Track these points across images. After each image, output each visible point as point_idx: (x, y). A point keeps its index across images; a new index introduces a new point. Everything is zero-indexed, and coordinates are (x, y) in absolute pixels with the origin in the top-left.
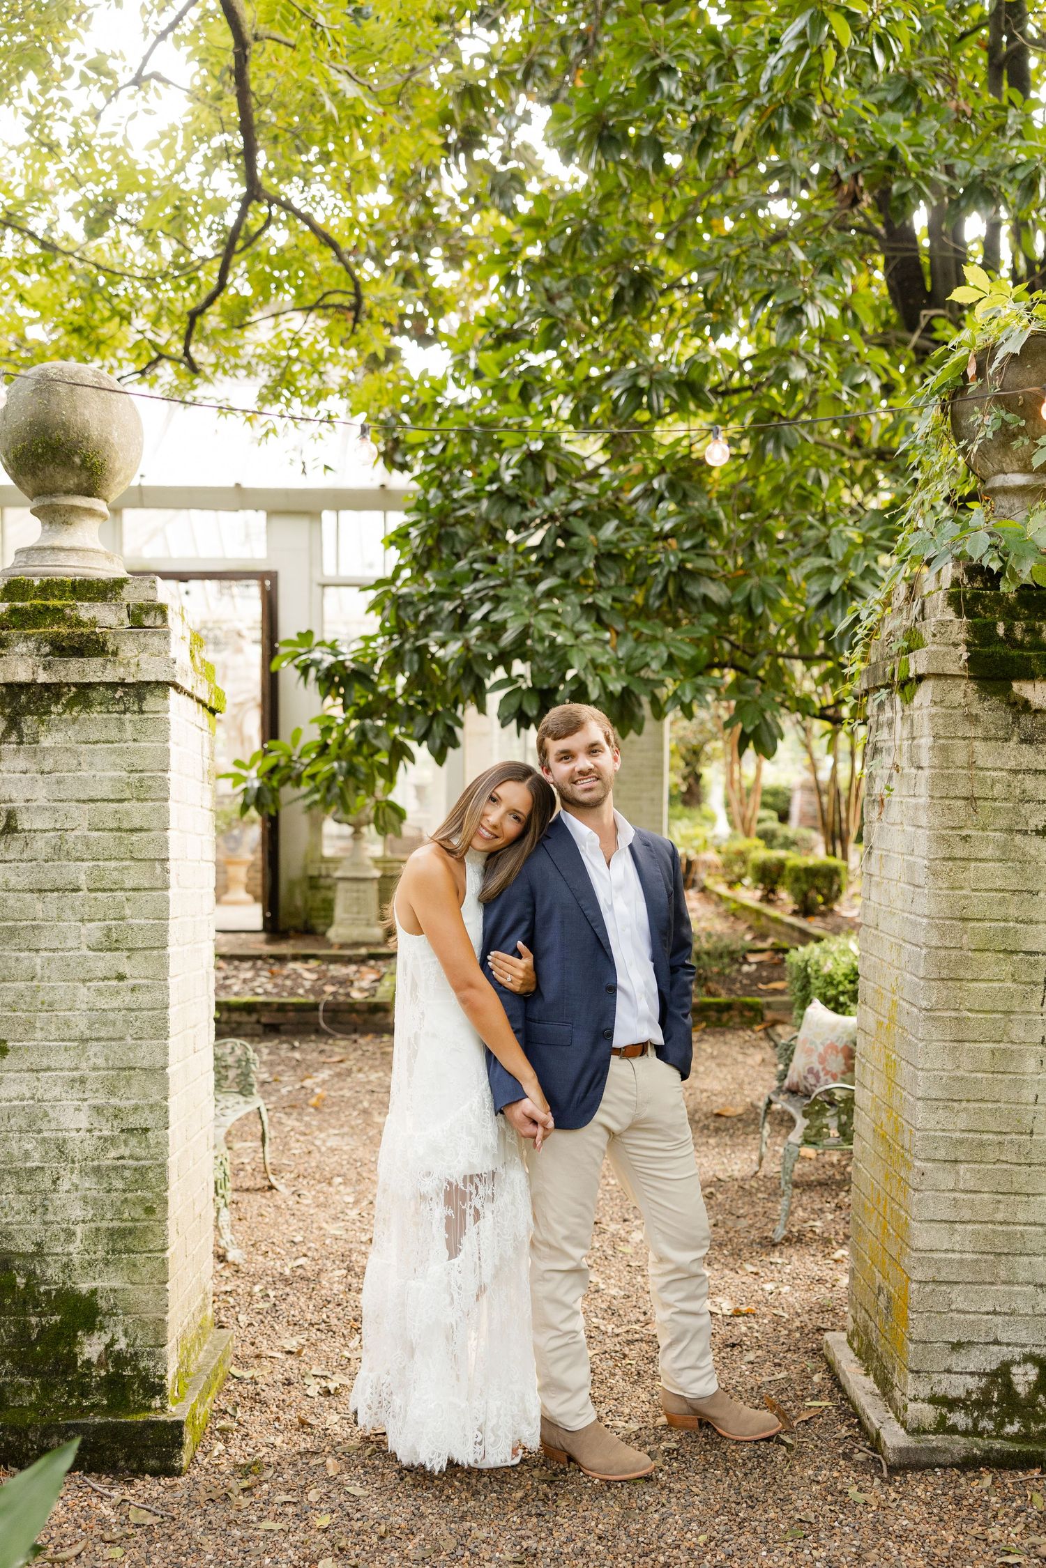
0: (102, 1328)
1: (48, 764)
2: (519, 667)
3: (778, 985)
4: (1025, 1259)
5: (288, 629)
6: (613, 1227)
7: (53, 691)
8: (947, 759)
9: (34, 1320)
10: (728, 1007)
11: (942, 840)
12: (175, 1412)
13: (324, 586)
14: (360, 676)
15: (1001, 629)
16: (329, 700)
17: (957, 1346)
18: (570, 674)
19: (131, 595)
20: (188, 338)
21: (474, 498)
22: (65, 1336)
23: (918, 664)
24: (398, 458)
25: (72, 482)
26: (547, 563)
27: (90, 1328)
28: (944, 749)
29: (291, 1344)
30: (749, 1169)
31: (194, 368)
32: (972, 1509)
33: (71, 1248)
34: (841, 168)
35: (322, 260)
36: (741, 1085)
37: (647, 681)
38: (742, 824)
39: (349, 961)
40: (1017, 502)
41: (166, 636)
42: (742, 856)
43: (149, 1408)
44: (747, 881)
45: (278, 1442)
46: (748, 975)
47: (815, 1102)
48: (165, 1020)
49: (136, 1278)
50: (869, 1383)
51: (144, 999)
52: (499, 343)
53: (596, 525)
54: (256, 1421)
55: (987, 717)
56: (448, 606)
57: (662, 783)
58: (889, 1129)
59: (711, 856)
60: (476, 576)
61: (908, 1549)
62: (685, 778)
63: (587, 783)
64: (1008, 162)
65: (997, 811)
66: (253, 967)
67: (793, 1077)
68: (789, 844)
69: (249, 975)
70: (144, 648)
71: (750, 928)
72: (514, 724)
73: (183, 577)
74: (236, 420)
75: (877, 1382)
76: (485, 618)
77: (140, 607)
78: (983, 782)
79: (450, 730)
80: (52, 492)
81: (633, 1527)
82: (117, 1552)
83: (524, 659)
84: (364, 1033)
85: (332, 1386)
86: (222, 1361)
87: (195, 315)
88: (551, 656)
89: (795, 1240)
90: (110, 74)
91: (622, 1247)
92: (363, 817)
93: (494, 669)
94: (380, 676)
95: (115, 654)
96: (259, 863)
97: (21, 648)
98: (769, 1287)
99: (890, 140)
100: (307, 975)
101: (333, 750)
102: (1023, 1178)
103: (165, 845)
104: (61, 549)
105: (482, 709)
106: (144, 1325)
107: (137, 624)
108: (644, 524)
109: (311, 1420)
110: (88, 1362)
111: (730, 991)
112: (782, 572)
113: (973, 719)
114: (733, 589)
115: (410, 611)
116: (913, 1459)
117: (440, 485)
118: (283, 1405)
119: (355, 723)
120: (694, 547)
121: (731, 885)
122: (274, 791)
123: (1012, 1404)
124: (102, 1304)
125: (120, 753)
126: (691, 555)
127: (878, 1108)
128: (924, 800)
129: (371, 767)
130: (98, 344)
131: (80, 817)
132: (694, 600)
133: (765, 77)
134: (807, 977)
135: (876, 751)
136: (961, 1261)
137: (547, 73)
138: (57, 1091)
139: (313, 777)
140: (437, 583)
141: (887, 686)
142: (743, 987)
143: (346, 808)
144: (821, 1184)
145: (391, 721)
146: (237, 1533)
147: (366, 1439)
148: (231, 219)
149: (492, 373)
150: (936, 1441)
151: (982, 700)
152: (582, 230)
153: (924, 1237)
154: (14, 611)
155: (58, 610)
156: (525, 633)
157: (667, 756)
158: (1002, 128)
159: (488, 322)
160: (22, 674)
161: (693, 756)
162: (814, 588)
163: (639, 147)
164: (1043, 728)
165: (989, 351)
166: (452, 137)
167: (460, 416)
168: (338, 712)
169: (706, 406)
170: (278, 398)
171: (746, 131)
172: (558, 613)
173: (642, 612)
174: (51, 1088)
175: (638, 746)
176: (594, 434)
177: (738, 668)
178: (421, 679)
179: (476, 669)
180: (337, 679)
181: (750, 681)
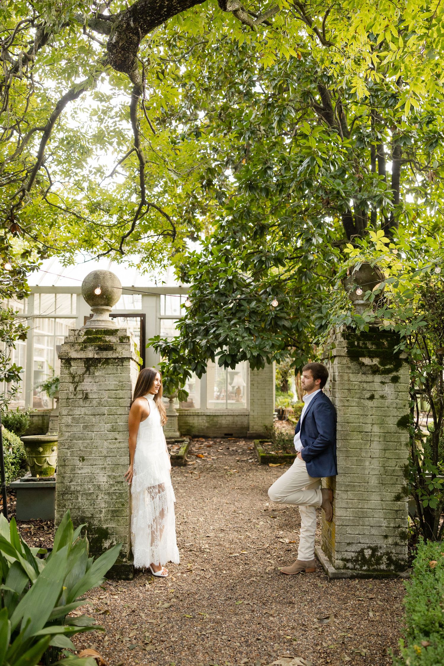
0: (109, 538)
1: (97, 380)
2: (225, 347)
4: (367, 519)
6: (254, 521)
7: (99, 360)
8: (343, 379)
9: (91, 536)
11: (341, 401)
12: (129, 562)
13: (161, 319)
14: (174, 350)
15: (356, 343)
16: (164, 358)
17: (349, 544)
18: (241, 350)
19: (119, 334)
20: (122, 243)
21: (211, 293)
22: (99, 541)
23: (334, 353)
24: (186, 279)
25: (103, 302)
26: (234, 314)
27: (106, 538)
28: (342, 376)
31: (122, 253)
32: (352, 588)
33: (101, 516)
34: (324, 195)
35: (163, 220)
37: (266, 352)
40: (361, 308)
41: (130, 345)
43: (122, 561)
49: (119, 524)
50: (326, 558)
51: (122, 445)
52: (218, 243)
53: (249, 303)
55: (353, 367)
56: (203, 328)
57: (272, 384)
59: (290, 409)
60: (211, 318)
61: (333, 597)
62: (282, 382)
64: (374, 195)
65: (356, 393)
70: (123, 348)
72: (223, 366)
73: (114, 316)
74: (134, 268)
75: (328, 557)
76: (214, 332)
77: (122, 337)
78: (352, 385)
79: (203, 368)
80: (98, 305)
81: (258, 593)
82: (116, 597)
83: (226, 345)
87: (124, 238)
88: (235, 344)
90: (103, 173)
91: (256, 526)
92: (174, 395)
93: (217, 348)
94: (180, 349)
95: (116, 350)
97: (90, 348)
99: (337, 188)
101: (166, 374)
102: (366, 496)
103: (128, 402)
104: (100, 321)
105: (213, 361)
106: (121, 537)
107: (122, 342)
108: (264, 303)
110: (105, 548)
112: (308, 317)
113: (349, 368)
114: (292, 323)
115: (190, 329)
116: (337, 576)
117: (200, 289)
119: (172, 365)
123: (365, 561)
124: (110, 531)
125: (117, 377)
126: (279, 312)
129: (177, 379)
130: (92, 246)
131: (106, 395)
132: (280, 326)
133: (298, 172)
136: (349, 519)
137: (233, 162)
138: (98, 471)
140: (199, 320)
141: (327, 358)
145: (184, 364)
146: (149, 593)
148: (136, 209)
149: (216, 254)
150: (343, 571)
151: (351, 362)
152: (244, 211)
153: (339, 512)
154: (88, 338)
155: (100, 338)
156: (227, 336)
157: (275, 374)
158: (372, 184)
159: (215, 236)
160: (90, 355)
161: (285, 374)
162: (317, 323)
163: (261, 190)
164: (368, 370)
165: (352, 268)
166: (204, 183)
167: (206, 267)
168: (167, 361)
169: (284, 265)
170: (148, 261)
171: (293, 187)
172: (237, 331)
173: (264, 330)
174: (96, 470)
175: (263, 373)
176: (249, 272)
177: (296, 347)
178: (193, 351)
179: (212, 349)
180: (167, 351)
181: (299, 351)
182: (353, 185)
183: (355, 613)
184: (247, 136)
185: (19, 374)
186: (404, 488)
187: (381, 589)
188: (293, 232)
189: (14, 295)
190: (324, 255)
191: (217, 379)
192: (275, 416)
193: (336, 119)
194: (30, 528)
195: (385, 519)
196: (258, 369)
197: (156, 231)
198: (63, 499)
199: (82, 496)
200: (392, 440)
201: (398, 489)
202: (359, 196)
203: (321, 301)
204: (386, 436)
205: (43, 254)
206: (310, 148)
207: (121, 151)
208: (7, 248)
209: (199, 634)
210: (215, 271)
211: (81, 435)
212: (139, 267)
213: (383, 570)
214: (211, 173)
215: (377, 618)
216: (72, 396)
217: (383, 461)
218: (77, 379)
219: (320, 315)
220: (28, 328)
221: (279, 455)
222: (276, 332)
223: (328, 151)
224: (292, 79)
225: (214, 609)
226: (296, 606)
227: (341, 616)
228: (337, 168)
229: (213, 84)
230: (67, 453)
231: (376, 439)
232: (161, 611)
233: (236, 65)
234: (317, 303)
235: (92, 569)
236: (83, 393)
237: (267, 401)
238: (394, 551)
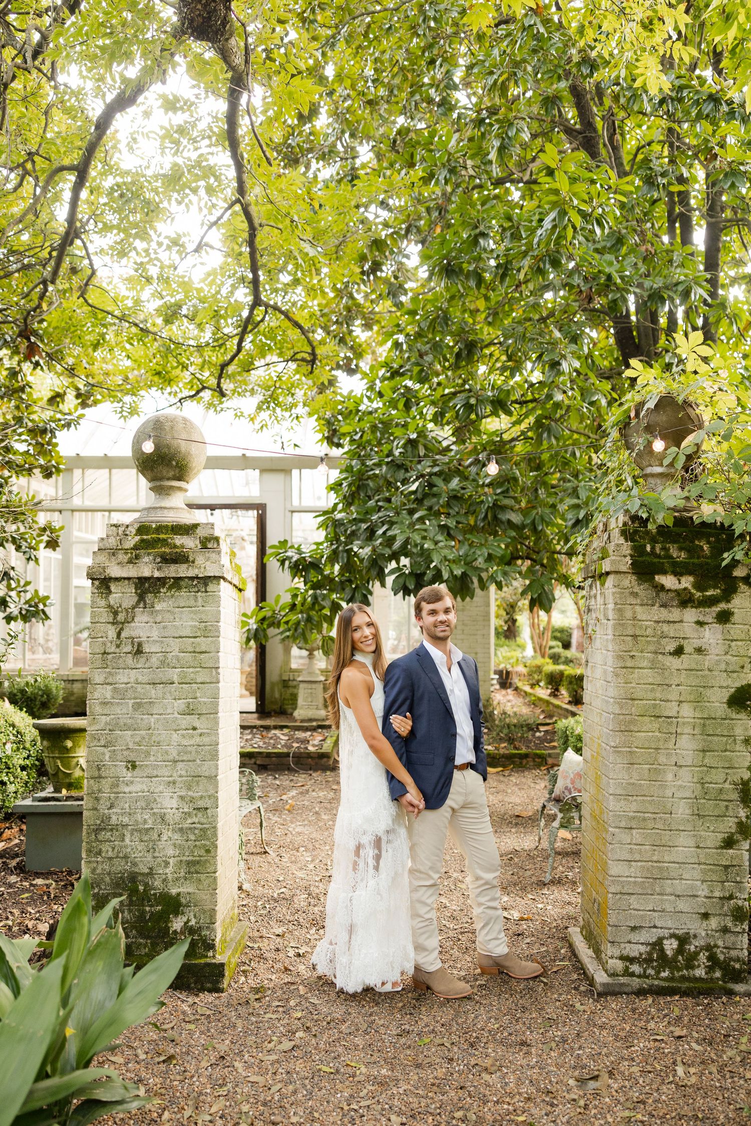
0: (183, 913)
1: (159, 619)
2: (404, 561)
3: (555, 744)
4: (669, 882)
5: (273, 539)
6: (455, 875)
7: (162, 581)
8: (622, 615)
9: (148, 909)
10: (526, 756)
11: (620, 657)
12: (220, 958)
13: (293, 512)
14: (314, 565)
15: (648, 548)
16: (296, 579)
17: (634, 929)
18: (432, 565)
19: (200, 532)
20: (220, 377)
21: (378, 465)
22: (163, 918)
23: (606, 566)
24: (336, 440)
25: (171, 474)
26: (419, 501)
27: (177, 913)
28: (620, 610)
29: (279, 931)
30: (533, 846)
31: (223, 395)
32: (641, 1014)
33: (167, 871)
34: (582, 284)
35: (294, 334)
36: (532, 800)
37: (477, 568)
38: (540, 650)
39: (306, 729)
40: (659, 481)
41: (219, 553)
42: (539, 669)
43: (207, 957)
44: (542, 684)
45: (273, 978)
46: (539, 738)
47: (566, 803)
48: (217, 751)
49: (201, 887)
50: (590, 952)
51: (206, 740)
52: (392, 377)
53: (447, 480)
54: (261, 968)
55: (642, 593)
56: (364, 526)
57: (489, 625)
58: (597, 812)
59: (521, 669)
60: (379, 509)
61: (605, 1033)
62: (506, 622)
63: (443, 628)
64: (674, 281)
65: (648, 642)
66: (251, 733)
67: (557, 791)
68: (568, 661)
69: (249, 737)
70: (208, 559)
71: (543, 711)
72: (401, 594)
73: (212, 507)
74: (244, 421)
75: (594, 952)
76: (384, 533)
77: (206, 538)
78: (641, 627)
79: (365, 597)
80: (161, 479)
81: (460, 1021)
82: (192, 1027)
83: (406, 556)
84: (316, 770)
85: (301, 952)
86: (242, 937)
87: (224, 366)
88: (421, 555)
89: (557, 882)
90: (183, 246)
91: (459, 885)
92: (315, 645)
93: (390, 561)
94: (325, 565)
95: (193, 562)
96: (254, 673)
97: (146, 559)
98: (540, 906)
99: (607, 270)
100: (282, 737)
101: (299, 607)
102: (667, 838)
103: (217, 660)
104: (165, 508)
105: (383, 585)
106: (204, 912)
107: (204, 547)
108: (474, 479)
109: (291, 968)
110: (175, 932)
111: (528, 747)
112: (553, 506)
113: (635, 595)
114: (524, 516)
115: (342, 528)
116: (611, 989)
117: (359, 457)
118: (275, 961)
119: (311, 592)
120: (502, 492)
121: (532, 686)
122: (264, 630)
123: (664, 961)
124: (183, 901)
125: (196, 613)
126: (501, 497)
127: (593, 802)
128: (610, 637)
129: (320, 617)
130: (170, 382)
131: (175, 646)
132: (502, 522)
133: (536, 240)
134: (567, 736)
135: (589, 610)
136: (635, 882)
137: (419, 230)
138: (161, 788)
139: (287, 623)
140: (358, 513)
141: (593, 577)
142: (536, 745)
143: (306, 641)
144: (573, 853)
145: (331, 590)
146: (254, 1019)
147: (320, 978)
148: (245, 313)
149: (388, 395)
150: (622, 980)
151: (639, 585)
152: (438, 317)
153: (615, 869)
154: (142, 541)
155: (165, 540)
156: (407, 542)
157: (493, 609)
158: (671, 261)
159: (386, 364)
160: (146, 573)
161: (511, 609)
162: (570, 516)
163: (468, 275)
164: (672, 599)
165: (642, 404)
166: (366, 267)
167: (371, 418)
168: (301, 586)
169: (509, 413)
170: (268, 408)
171: (526, 268)
172: (425, 530)
173: (473, 529)
174: (158, 787)
175: (473, 605)
176: (447, 428)
177: (532, 559)
178: (348, 567)
179: (380, 563)
180: (301, 567)
181: (538, 567)
182: (636, 264)
183: (649, 1068)
184: (441, 178)
185: (46, 609)
186: (740, 824)
187: (698, 1017)
188: (525, 354)
189: (37, 471)
190: (582, 395)
191: (394, 617)
192: (495, 682)
193: (605, 145)
194: (48, 886)
195: (703, 881)
196: (463, 600)
197: (281, 354)
198: (97, 840)
199: (132, 834)
200: (718, 732)
201: (729, 825)
202: (647, 283)
203: (576, 476)
204: (706, 725)
205: (84, 399)
206: (556, 192)
207: (214, 206)
208: (22, 389)
209: (346, 1108)
210: (387, 424)
211: (129, 721)
212: (252, 420)
213: (700, 979)
214: (378, 250)
215: (693, 1080)
216: (113, 649)
217: (701, 772)
218: (121, 617)
219: (576, 501)
220: (62, 528)
221: (502, 751)
222: (495, 534)
223: (591, 199)
224: (525, 70)
225: (376, 1055)
226: (533, 1050)
227: (623, 1073)
228: (607, 231)
229: (382, 92)
230: (103, 754)
231: (688, 730)
232: (274, 1057)
233: (423, 52)
234: (569, 481)
235: (129, 992)
236: (133, 643)
237: (479, 655)
238: (720, 943)
